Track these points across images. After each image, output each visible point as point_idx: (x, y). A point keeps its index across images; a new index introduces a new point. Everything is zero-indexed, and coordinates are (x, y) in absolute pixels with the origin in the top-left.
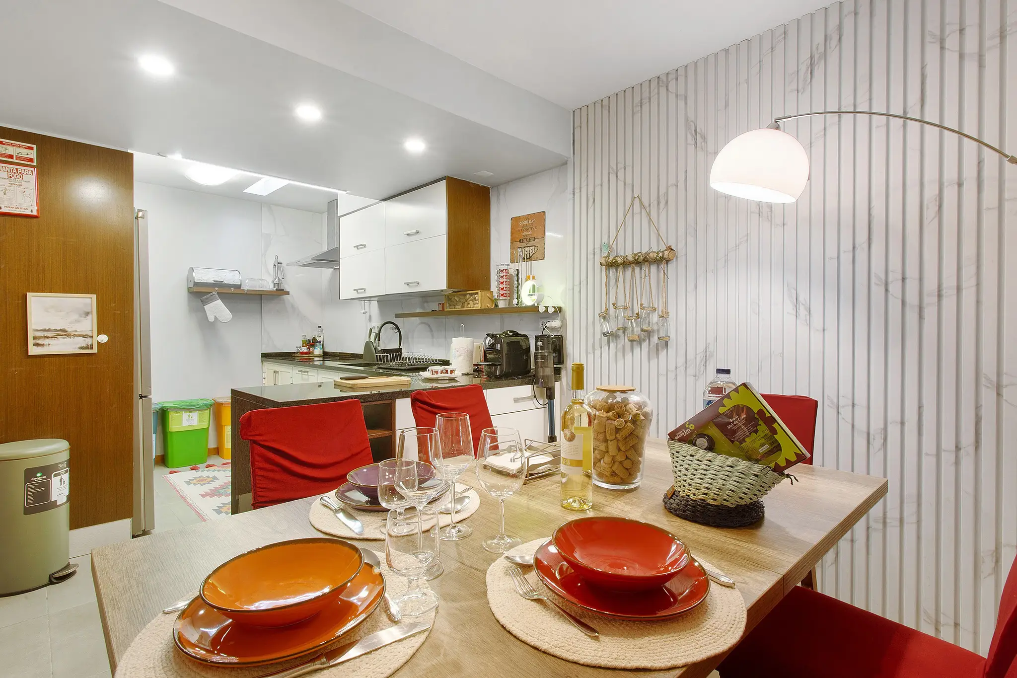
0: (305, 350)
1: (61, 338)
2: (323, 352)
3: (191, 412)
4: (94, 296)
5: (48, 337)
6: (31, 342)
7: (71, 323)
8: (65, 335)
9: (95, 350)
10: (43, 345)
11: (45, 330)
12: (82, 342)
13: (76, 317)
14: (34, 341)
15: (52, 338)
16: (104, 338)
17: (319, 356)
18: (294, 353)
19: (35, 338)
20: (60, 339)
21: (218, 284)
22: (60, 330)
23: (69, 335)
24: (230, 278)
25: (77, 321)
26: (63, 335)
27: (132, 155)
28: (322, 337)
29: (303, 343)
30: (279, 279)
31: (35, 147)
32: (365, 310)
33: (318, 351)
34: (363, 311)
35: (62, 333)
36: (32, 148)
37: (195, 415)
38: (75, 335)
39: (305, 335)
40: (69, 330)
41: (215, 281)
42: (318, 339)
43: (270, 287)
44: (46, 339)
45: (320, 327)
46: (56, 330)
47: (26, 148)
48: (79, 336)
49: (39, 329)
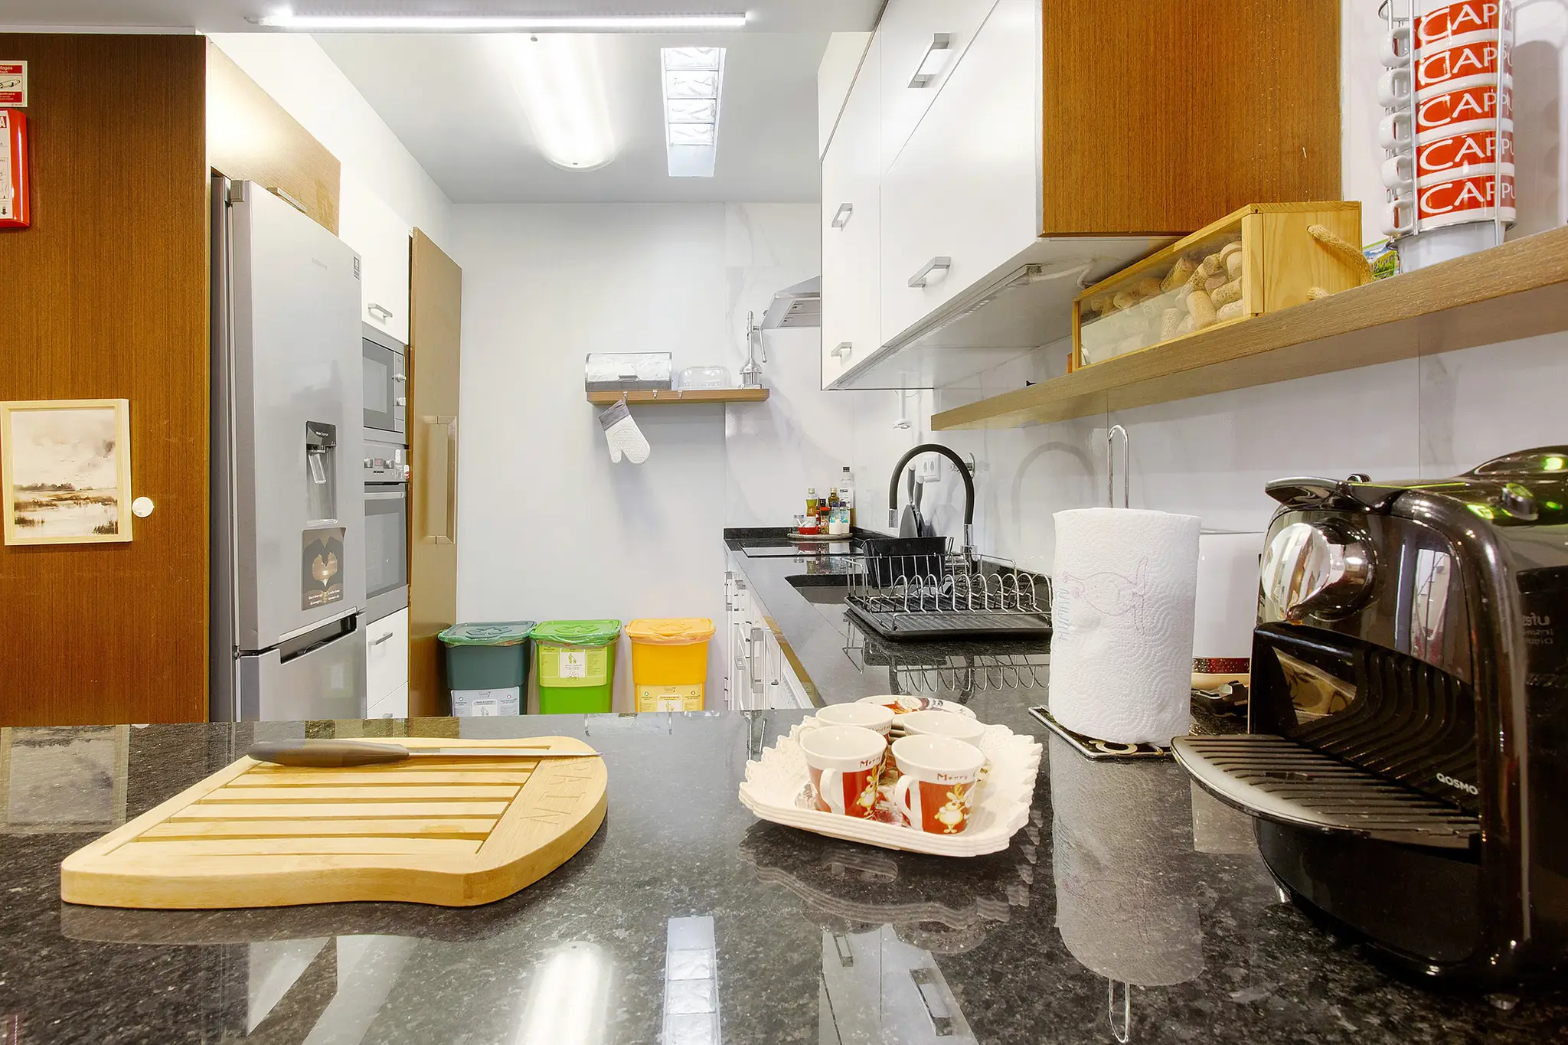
0: (810, 523)
1: (63, 505)
2: (853, 529)
3: (573, 650)
4: (124, 403)
5: (41, 505)
6: (9, 515)
7: (82, 470)
8: (71, 499)
9: (125, 535)
10: (31, 523)
11: (34, 488)
12: (99, 515)
13: (88, 455)
14: (18, 514)
15: (47, 505)
16: (145, 507)
17: (840, 539)
18: (791, 530)
19: (18, 507)
20: (61, 508)
21: (627, 383)
22: (62, 487)
23: (76, 500)
24: (649, 369)
25: (93, 465)
26: (66, 499)
27: (203, 38)
28: (850, 494)
29: (809, 508)
30: (754, 364)
31: (24, 64)
32: (904, 416)
33: (837, 526)
34: (901, 420)
35: (65, 495)
36: (17, 70)
37: (581, 656)
38: (87, 498)
39: (814, 490)
40: (77, 486)
41: (621, 377)
42: (842, 497)
43: (737, 383)
44: (37, 508)
45: (846, 469)
46: (55, 488)
47: (10, 72)
48: (96, 500)
49: (25, 486)
